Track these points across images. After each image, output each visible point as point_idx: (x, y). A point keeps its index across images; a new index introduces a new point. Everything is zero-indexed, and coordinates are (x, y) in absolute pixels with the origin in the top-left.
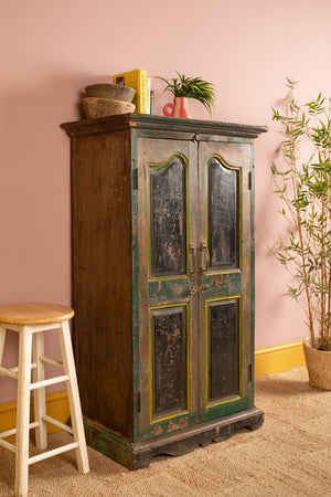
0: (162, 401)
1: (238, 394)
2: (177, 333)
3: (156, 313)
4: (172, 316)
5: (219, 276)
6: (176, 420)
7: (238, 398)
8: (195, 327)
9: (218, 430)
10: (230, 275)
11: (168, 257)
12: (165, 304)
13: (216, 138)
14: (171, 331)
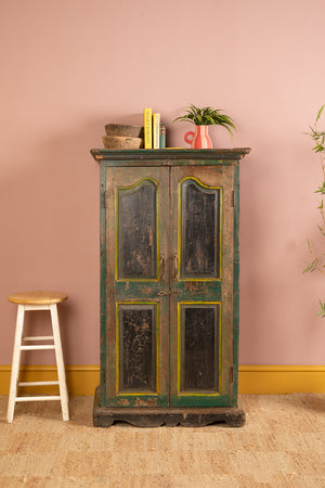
0: (130, 379)
1: (217, 390)
2: (145, 326)
3: (124, 308)
4: (140, 312)
5: (194, 283)
6: (144, 398)
7: (217, 395)
8: (166, 324)
9: (185, 416)
10: (207, 283)
11: (137, 263)
12: (133, 301)
13: (192, 162)
14: (139, 324)
